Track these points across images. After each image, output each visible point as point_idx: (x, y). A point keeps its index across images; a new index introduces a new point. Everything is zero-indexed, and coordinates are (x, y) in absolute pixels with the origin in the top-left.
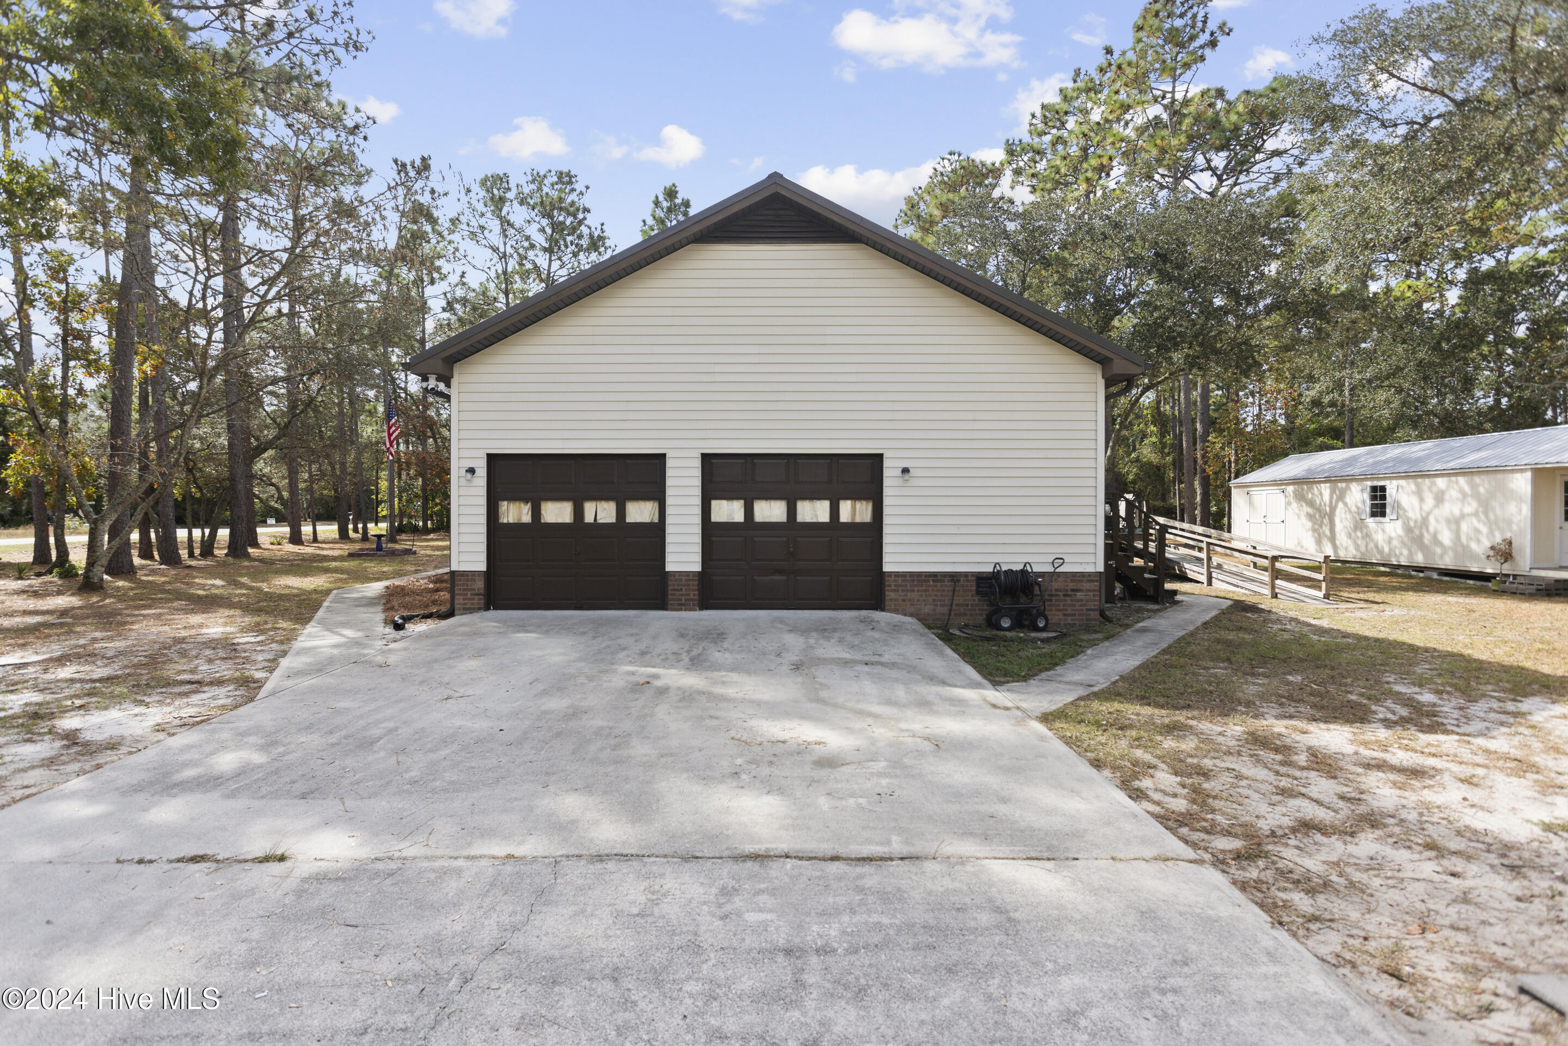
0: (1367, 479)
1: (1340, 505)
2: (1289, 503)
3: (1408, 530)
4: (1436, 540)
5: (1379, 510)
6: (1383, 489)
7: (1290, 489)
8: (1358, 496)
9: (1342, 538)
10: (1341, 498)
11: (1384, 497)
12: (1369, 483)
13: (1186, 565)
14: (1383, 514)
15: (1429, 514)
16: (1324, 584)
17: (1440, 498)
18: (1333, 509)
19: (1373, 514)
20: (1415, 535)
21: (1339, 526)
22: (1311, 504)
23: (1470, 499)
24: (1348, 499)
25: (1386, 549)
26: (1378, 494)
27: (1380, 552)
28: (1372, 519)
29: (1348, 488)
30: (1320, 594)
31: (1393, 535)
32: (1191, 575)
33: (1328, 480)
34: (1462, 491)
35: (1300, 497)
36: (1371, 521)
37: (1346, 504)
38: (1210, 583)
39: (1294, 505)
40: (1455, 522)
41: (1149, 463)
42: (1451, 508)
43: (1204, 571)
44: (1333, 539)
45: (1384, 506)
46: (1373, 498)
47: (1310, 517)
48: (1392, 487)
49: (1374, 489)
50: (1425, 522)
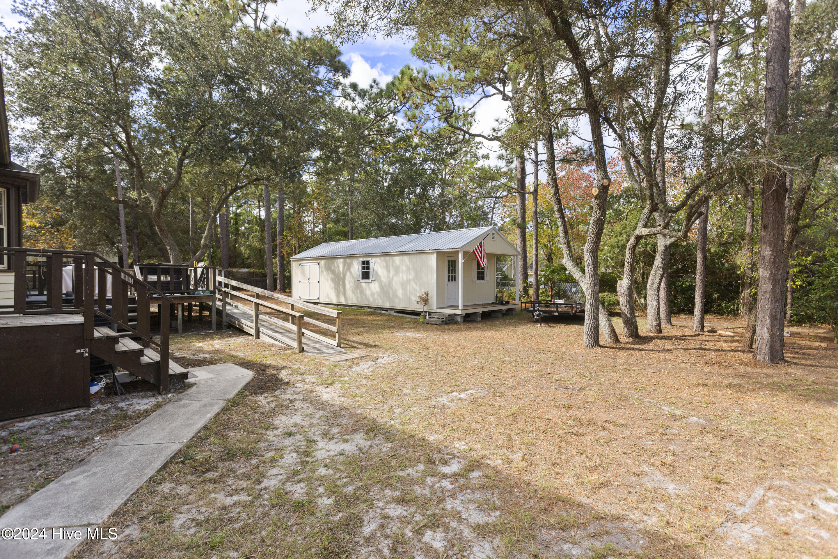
0: (360, 257)
1: (348, 273)
2: (322, 272)
3: (382, 287)
4: (395, 295)
5: (366, 275)
6: (368, 262)
7: (323, 262)
8: (356, 268)
9: (349, 293)
10: (349, 269)
11: (368, 268)
12: (362, 259)
13: (243, 321)
14: (368, 278)
15: (392, 279)
16: (337, 335)
17: (397, 271)
18: (344, 275)
19: (364, 278)
20: (385, 290)
21: (348, 286)
22: (333, 272)
23: (411, 272)
24: (352, 270)
25: (371, 300)
26: (366, 265)
27: (368, 301)
28: (364, 281)
29: (352, 263)
30: (335, 343)
31: (375, 291)
32: (246, 329)
33: (342, 257)
34: (406, 266)
35: (328, 268)
36: (364, 283)
37: (351, 273)
38: (258, 337)
39: (325, 273)
40: (404, 285)
41: (256, 248)
42: (403, 276)
43: (253, 325)
44: (345, 294)
45: (368, 273)
46: (364, 268)
47: (333, 280)
48: (372, 261)
49: (363, 262)
50: (390, 283)
